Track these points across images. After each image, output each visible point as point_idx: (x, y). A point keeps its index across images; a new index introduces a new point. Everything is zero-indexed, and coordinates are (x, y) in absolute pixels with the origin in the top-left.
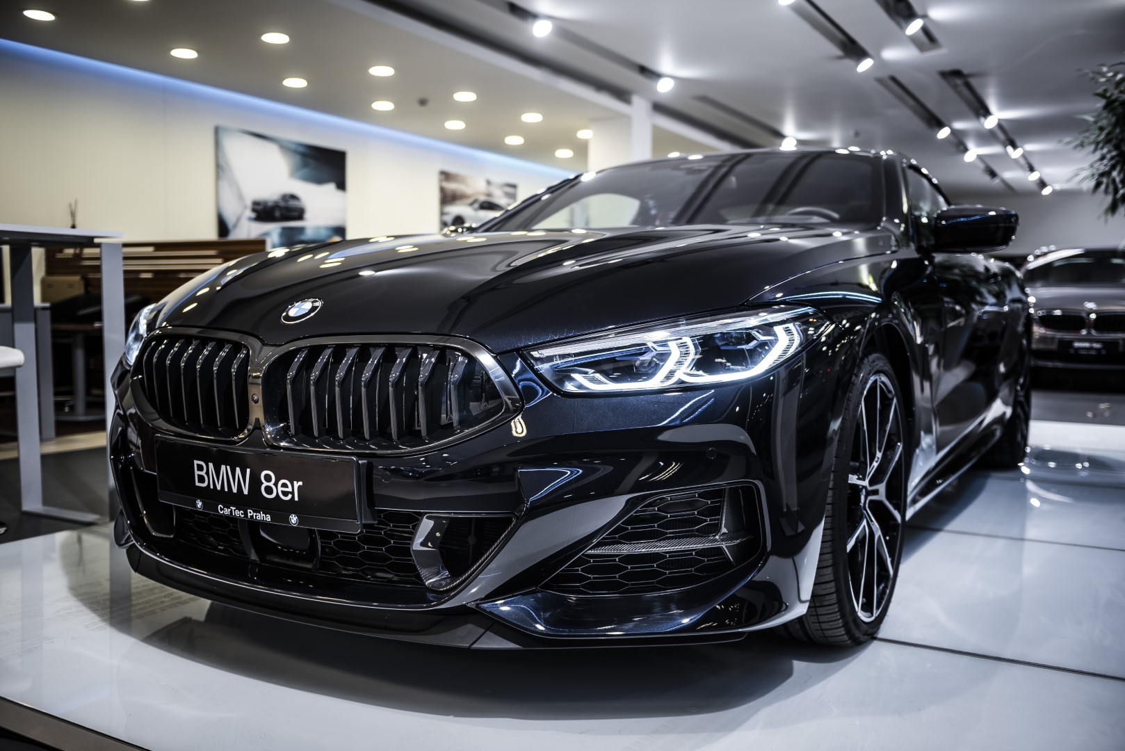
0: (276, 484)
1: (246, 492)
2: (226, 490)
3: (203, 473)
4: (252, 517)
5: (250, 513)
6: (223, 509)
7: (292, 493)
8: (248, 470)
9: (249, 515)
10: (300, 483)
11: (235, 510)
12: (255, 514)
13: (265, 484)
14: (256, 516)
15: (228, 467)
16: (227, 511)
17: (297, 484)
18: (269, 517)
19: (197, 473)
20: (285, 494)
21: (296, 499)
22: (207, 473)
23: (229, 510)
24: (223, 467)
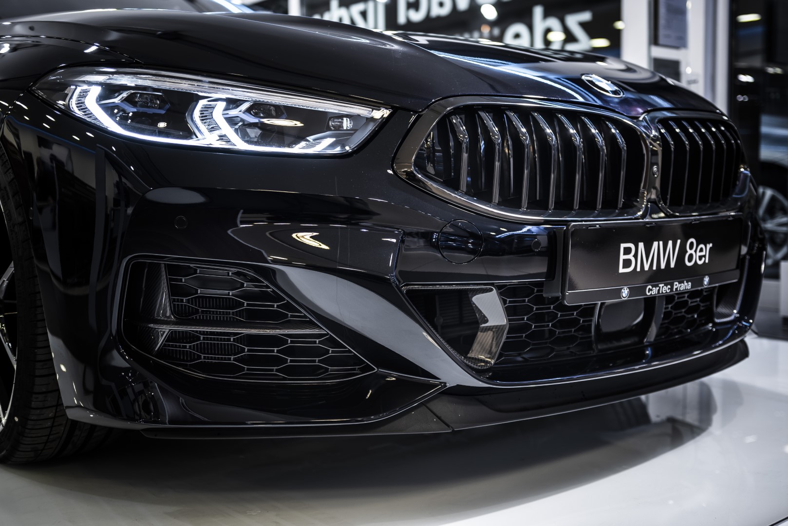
0: (696, 251)
1: (672, 265)
2: (654, 268)
3: (630, 257)
4: (676, 289)
5: (676, 285)
6: (652, 290)
7: (705, 256)
8: (679, 241)
9: (675, 287)
10: (711, 245)
11: (663, 287)
12: (680, 285)
13: (689, 252)
14: (680, 286)
15: (661, 243)
16: (655, 291)
17: (709, 246)
18: (690, 286)
19: (622, 257)
20: (700, 258)
21: (707, 261)
22: (636, 256)
23: (658, 288)
24: (655, 244)
